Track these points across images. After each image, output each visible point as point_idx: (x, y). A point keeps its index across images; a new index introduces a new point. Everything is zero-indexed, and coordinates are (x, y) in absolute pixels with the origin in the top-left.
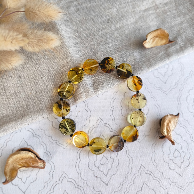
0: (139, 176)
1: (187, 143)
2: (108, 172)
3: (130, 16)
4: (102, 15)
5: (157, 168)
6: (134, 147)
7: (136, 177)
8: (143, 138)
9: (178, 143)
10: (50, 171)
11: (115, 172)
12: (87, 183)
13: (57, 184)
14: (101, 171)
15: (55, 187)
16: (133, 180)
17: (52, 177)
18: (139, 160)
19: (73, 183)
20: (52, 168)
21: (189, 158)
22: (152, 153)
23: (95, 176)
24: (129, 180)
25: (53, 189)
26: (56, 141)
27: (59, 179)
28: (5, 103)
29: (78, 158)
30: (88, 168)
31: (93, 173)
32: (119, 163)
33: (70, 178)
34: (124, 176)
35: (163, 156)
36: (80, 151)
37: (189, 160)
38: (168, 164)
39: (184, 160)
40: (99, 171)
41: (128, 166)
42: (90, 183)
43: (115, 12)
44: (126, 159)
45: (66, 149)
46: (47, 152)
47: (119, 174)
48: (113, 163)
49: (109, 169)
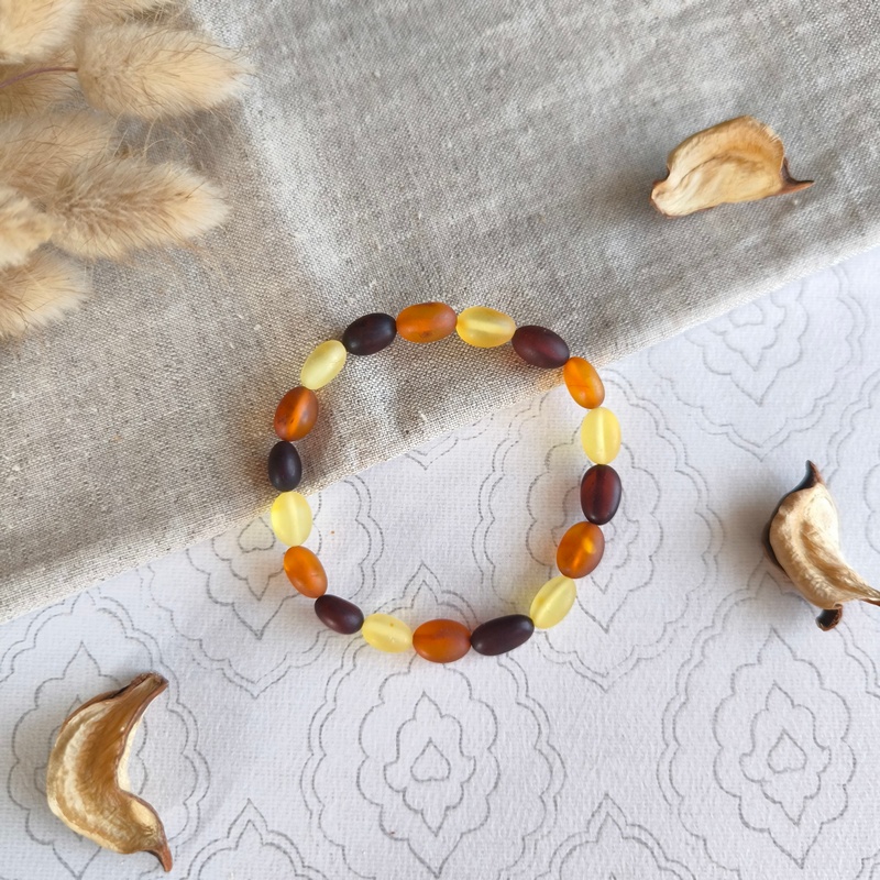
0: (589, 846)
1: (845, 704)
2: (446, 815)
3: (602, 54)
4: (462, 52)
5: (683, 816)
6: (574, 711)
7: (575, 848)
8: (622, 672)
9: (796, 703)
10: (189, 793)
11: (477, 819)
12: (347, 857)
13: (215, 854)
14: (416, 811)
15: (207, 866)
16: (558, 860)
17: (196, 821)
18: (598, 772)
19: (285, 852)
20: (197, 779)
21: (849, 780)
22: (662, 743)
23: (383, 830)
24: (542, 862)
25: (200, 871)
26: (223, 660)
27: (227, 830)
28: (10, 479)
29: (315, 743)
30: (356, 792)
31: (377, 814)
32: (498, 778)
33: (276, 829)
34: (520, 841)
35: (715, 762)
36: (325, 716)
37: (848, 791)
38: (738, 800)
39: (819, 789)
40: (405, 809)
41: (541, 797)
42: (359, 861)
43: (529, 34)
44: (533, 762)
45: (261, 700)
46: (179, 709)
47: (496, 830)
48: (470, 778)
49: (453, 804)
